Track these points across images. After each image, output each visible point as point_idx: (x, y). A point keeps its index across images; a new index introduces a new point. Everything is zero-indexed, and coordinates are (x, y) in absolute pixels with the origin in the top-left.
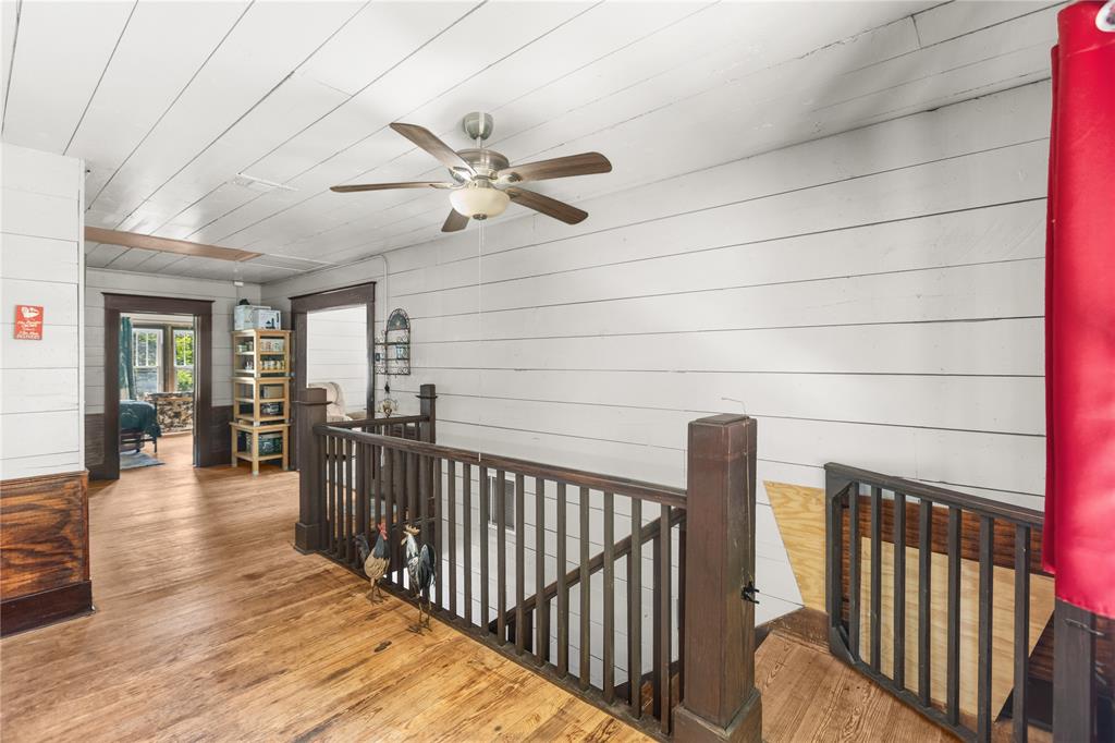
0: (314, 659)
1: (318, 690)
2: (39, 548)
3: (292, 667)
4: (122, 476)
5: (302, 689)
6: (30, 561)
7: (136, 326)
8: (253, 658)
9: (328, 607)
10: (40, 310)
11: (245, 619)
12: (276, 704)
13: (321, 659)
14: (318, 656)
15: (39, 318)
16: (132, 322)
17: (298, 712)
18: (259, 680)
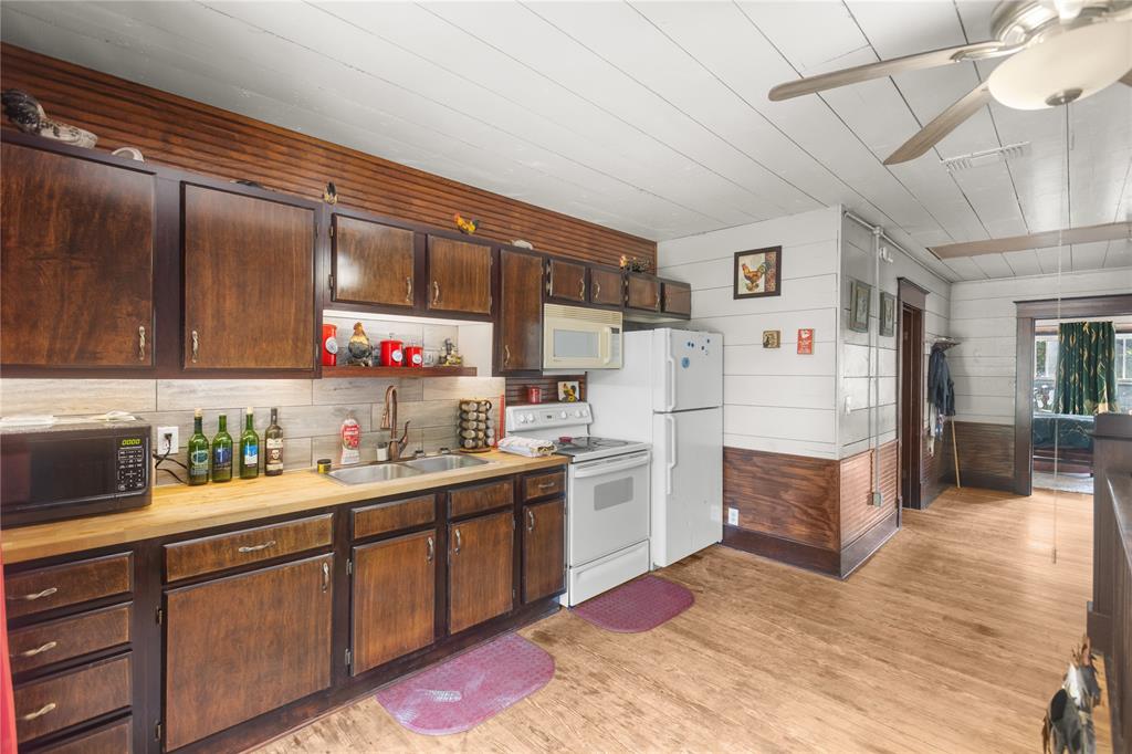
0: (900, 727)
1: (857, 747)
2: (810, 511)
3: (873, 714)
4: (1034, 495)
5: (849, 733)
6: (804, 518)
7: (1118, 332)
8: (865, 682)
9: (999, 708)
10: (811, 331)
11: (912, 654)
12: (817, 721)
13: (901, 733)
14: (906, 729)
15: (810, 338)
16: (1115, 327)
17: (817, 741)
18: (835, 697)
